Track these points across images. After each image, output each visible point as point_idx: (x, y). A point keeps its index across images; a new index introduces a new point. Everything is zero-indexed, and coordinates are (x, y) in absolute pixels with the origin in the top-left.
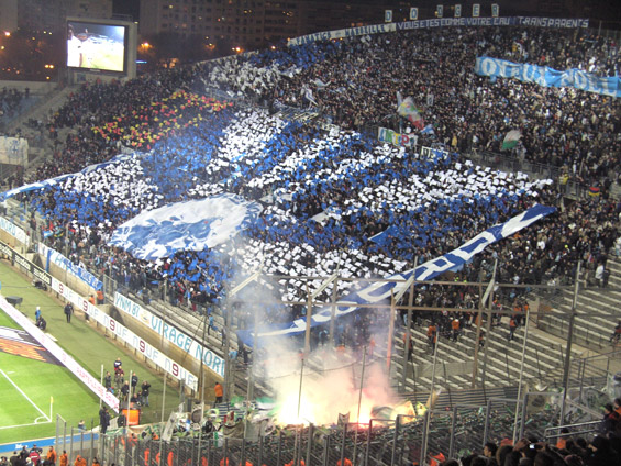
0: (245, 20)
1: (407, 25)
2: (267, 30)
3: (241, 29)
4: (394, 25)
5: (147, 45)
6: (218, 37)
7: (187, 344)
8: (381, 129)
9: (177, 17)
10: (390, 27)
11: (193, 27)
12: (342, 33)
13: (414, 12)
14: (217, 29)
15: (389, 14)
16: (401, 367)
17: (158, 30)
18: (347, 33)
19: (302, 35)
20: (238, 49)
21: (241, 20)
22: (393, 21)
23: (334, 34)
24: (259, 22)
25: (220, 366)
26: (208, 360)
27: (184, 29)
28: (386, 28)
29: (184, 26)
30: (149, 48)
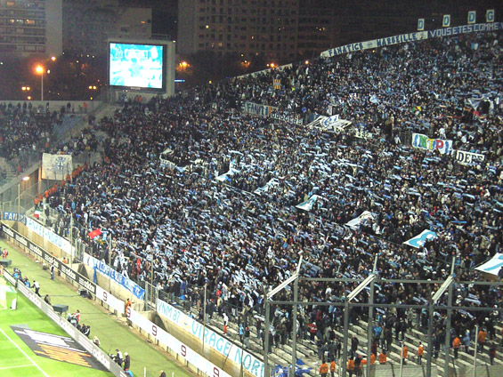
0: (279, 38)
1: (439, 33)
2: (300, 46)
3: (275, 46)
4: (426, 33)
5: (184, 64)
6: (252, 55)
7: (226, 348)
8: (414, 135)
9: (213, 36)
10: (422, 35)
11: (229, 45)
12: (374, 44)
13: (447, 19)
14: (252, 46)
15: (421, 23)
16: (442, 369)
17: (196, 49)
18: (379, 43)
19: (334, 47)
20: (272, 65)
21: (275, 37)
22: (425, 30)
23: (365, 45)
24: (292, 38)
25: (259, 369)
26: (247, 363)
27: (220, 48)
28: (418, 36)
29: (220, 44)
30: (187, 68)
